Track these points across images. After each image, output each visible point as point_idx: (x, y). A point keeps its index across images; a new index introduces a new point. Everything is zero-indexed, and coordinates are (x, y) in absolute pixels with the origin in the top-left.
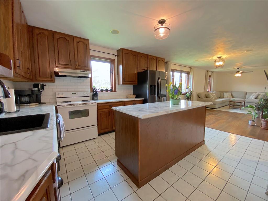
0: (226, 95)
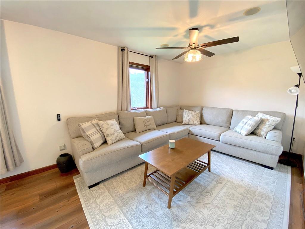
0: (187, 116)
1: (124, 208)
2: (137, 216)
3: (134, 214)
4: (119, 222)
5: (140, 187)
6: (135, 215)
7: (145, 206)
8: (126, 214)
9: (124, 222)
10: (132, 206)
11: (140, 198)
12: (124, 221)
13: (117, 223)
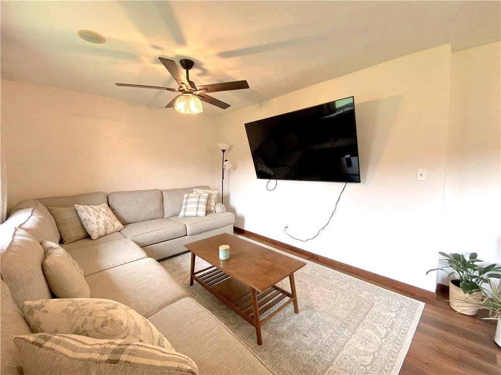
1: (318, 369)
2: (324, 346)
3: (322, 351)
4: (344, 370)
5: (265, 350)
6: (324, 349)
7: (304, 338)
8: (327, 363)
9: (341, 363)
10: (309, 357)
11: (291, 347)
12: (339, 363)
13: (348, 372)
